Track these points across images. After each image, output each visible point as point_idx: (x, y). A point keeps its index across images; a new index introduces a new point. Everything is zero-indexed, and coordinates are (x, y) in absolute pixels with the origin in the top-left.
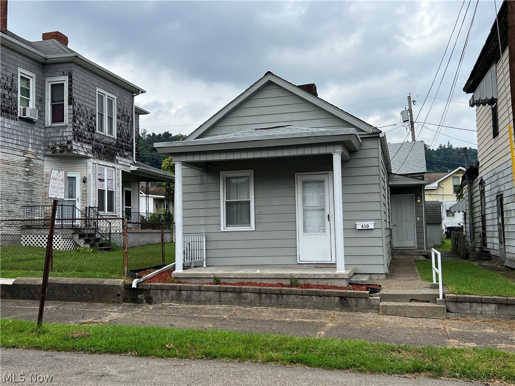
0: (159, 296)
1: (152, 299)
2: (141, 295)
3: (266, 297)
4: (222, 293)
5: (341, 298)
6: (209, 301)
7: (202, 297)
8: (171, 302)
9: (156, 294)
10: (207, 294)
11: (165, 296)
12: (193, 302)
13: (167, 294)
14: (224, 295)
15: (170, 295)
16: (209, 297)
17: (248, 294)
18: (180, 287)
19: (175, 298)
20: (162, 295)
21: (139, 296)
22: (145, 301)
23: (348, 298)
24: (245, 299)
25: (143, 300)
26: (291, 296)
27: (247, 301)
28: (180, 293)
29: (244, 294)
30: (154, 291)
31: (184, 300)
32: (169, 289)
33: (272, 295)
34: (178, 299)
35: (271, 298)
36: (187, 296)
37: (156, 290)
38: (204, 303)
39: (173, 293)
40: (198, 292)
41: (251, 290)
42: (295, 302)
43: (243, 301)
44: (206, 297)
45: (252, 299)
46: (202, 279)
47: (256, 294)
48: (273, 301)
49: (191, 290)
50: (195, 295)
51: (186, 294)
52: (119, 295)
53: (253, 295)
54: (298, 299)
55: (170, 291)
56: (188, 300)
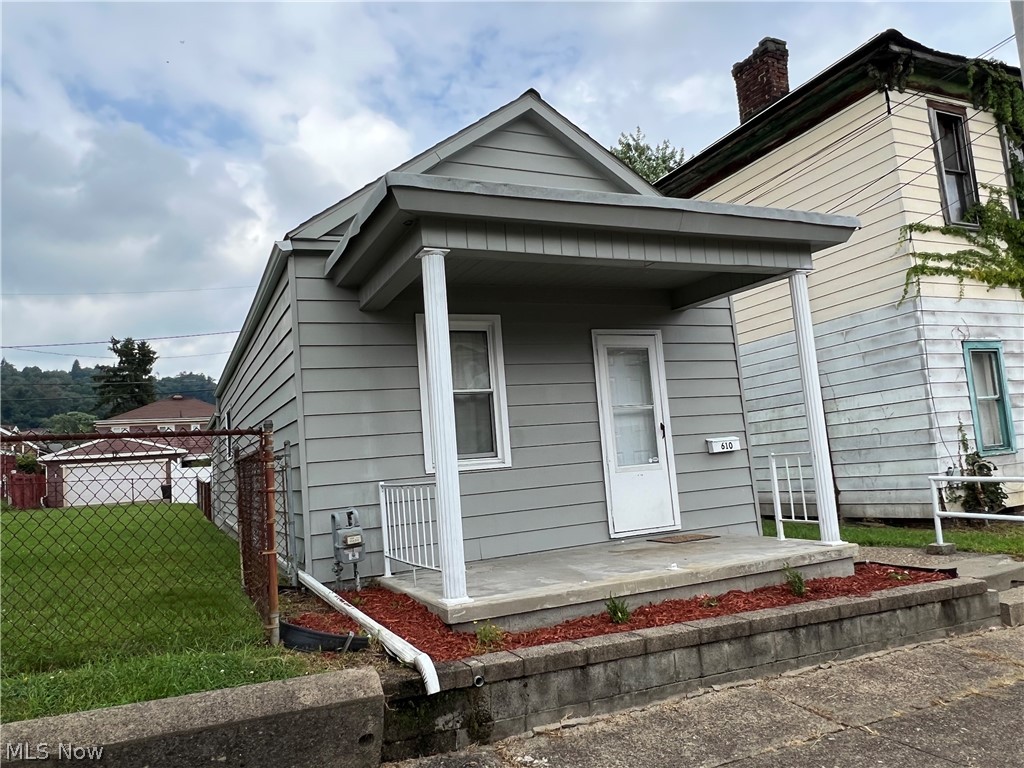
0: (516, 702)
1: (490, 719)
2: (449, 716)
3: (807, 635)
4: (704, 649)
5: (944, 603)
6: (673, 683)
7: (652, 674)
8: (559, 716)
9: (503, 697)
10: (664, 661)
11: (534, 698)
12: (627, 698)
13: (543, 691)
14: (711, 655)
15: (553, 693)
16: (672, 670)
17: (769, 637)
18: (587, 654)
19: (570, 696)
20: (523, 697)
21: (440, 723)
22: (462, 734)
23: (954, 602)
24: (763, 652)
25: (455, 733)
26: (858, 621)
27: (768, 659)
28: (586, 675)
29: (759, 639)
30: (495, 687)
31: (600, 698)
32: (551, 668)
33: (820, 626)
34: (583, 700)
35: (818, 636)
36: (609, 683)
37: (502, 685)
38: (660, 692)
39: (561, 681)
40: (640, 661)
41: (775, 623)
42: (868, 635)
43: (758, 660)
44: (663, 672)
45: (779, 648)
46: (541, 616)
47: (786, 633)
48: (823, 642)
49: (616, 660)
50: (631, 674)
51: (602, 678)
52: (366, 739)
53: (779, 637)
54: (873, 623)
55: (553, 676)
56: (614, 695)
